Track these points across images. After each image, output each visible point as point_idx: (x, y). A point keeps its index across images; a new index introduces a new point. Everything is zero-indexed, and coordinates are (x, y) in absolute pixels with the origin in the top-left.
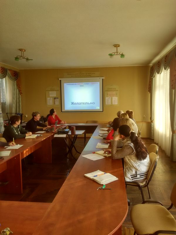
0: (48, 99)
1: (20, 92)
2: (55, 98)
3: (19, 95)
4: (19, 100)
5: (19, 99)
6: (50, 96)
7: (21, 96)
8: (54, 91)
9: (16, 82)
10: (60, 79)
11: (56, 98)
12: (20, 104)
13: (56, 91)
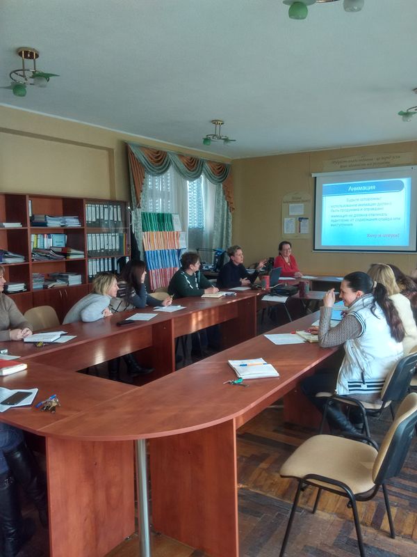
0: (286, 220)
1: (231, 208)
2: (300, 219)
3: (227, 212)
4: (228, 223)
5: (227, 220)
6: (291, 214)
7: (233, 214)
8: (299, 202)
9: (222, 185)
10: (313, 175)
11: (302, 218)
12: (230, 231)
13: (303, 201)
